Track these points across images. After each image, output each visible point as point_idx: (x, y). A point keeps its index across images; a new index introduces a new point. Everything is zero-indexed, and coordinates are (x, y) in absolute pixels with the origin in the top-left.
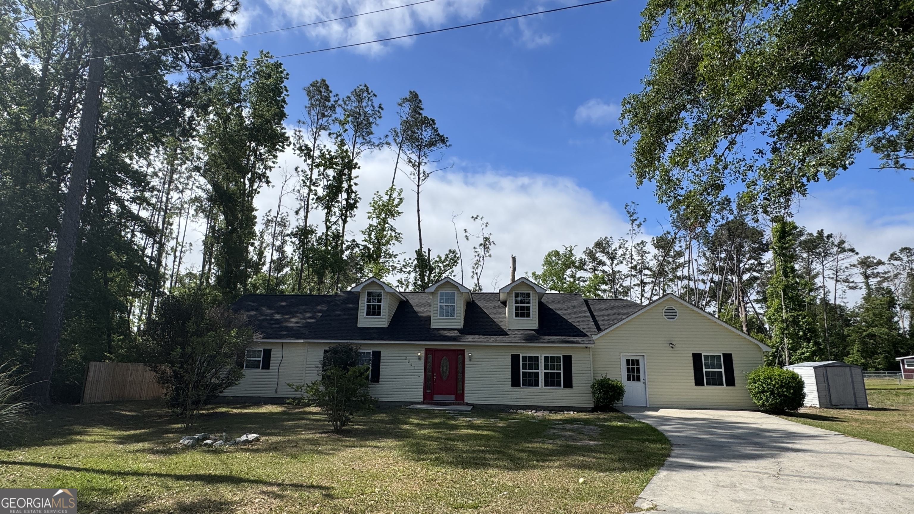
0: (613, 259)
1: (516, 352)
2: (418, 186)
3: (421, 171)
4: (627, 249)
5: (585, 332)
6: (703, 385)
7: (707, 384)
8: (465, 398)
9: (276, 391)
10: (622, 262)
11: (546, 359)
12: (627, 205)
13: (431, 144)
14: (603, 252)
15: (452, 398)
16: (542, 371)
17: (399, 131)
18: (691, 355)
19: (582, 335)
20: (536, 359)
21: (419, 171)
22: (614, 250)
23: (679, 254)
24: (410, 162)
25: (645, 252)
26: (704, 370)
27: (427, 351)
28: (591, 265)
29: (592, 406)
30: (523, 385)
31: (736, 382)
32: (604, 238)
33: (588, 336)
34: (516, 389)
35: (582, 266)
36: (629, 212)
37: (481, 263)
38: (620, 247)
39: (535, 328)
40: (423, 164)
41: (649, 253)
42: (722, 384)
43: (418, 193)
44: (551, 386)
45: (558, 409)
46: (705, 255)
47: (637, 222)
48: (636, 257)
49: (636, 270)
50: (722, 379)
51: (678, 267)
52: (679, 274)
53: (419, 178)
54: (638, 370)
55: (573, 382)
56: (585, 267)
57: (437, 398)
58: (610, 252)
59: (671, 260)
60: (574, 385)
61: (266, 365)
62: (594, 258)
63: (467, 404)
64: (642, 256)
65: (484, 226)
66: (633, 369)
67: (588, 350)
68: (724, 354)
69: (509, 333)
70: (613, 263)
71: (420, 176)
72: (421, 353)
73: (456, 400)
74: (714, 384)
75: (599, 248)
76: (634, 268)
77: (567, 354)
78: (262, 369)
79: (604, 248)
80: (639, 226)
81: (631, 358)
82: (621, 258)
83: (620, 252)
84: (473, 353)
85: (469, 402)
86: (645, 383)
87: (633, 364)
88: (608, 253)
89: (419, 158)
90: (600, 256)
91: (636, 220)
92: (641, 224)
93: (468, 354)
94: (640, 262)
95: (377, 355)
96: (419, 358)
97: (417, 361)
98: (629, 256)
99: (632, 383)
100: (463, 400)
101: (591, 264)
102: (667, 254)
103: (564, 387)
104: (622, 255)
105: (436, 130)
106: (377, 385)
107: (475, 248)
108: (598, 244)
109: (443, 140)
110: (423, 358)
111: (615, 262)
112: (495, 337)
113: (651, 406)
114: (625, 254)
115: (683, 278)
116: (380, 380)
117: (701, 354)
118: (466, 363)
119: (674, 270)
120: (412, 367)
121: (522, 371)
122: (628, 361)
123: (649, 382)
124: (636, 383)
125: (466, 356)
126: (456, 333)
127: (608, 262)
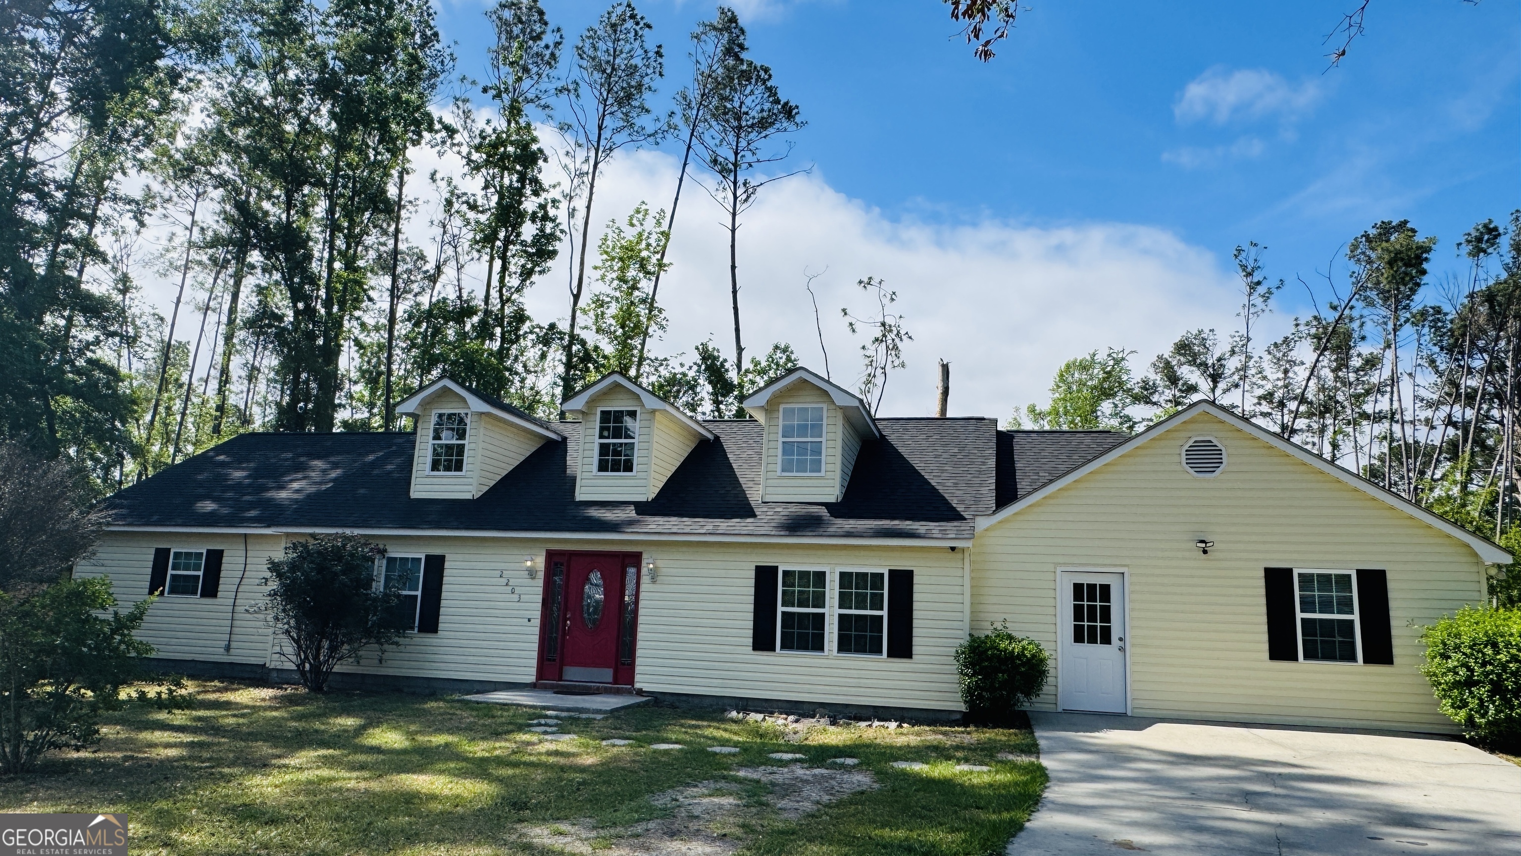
0: (1215, 378)
1: (767, 560)
2: (734, 215)
3: (740, 180)
4: (1249, 357)
5: (960, 508)
6: (1295, 659)
7: (1307, 657)
8: (637, 678)
9: (228, 648)
10: (1237, 386)
11: (845, 578)
12: (1239, 251)
13: (763, 124)
14: (1193, 363)
15: (607, 674)
16: (832, 611)
17: (691, 96)
18: (1262, 573)
19: (952, 515)
20: (820, 577)
21: (735, 183)
22: (1219, 360)
23: (1371, 363)
24: (715, 162)
25: (1293, 363)
26: (1299, 615)
27: (551, 556)
28: (1168, 394)
29: (962, 707)
30: (783, 647)
31: (1396, 651)
32: (1195, 332)
33: (962, 518)
34: (763, 657)
35: (1145, 395)
36: (1244, 267)
37: (879, 380)
38: (1233, 352)
39: (832, 499)
40: (744, 166)
41: (1303, 363)
42: (1352, 658)
43: (733, 231)
44: (857, 651)
45: (854, 712)
46: (1432, 362)
47: (1261, 289)
48: (1274, 374)
49: (1271, 402)
50: (1353, 644)
51: (1368, 392)
52: (1368, 408)
53: (735, 198)
54: (1106, 614)
55: (915, 641)
56: (1155, 398)
57: (574, 674)
58: (1210, 362)
59: (1352, 377)
60: (916, 650)
61: (211, 590)
62: (1173, 379)
63: (640, 692)
64: (1286, 372)
65: (886, 301)
66: (1092, 609)
67: (957, 556)
68: (1359, 572)
69: (758, 511)
70: (1215, 387)
71: (738, 193)
72: (540, 562)
73: (615, 682)
74: (1329, 656)
75: (1184, 355)
76: (1268, 397)
77: (902, 564)
78: (202, 596)
79: (1195, 356)
80: (1266, 297)
81: (1086, 580)
82: (1236, 377)
83: (1232, 364)
84: (660, 563)
85: (646, 687)
86: (1122, 649)
87: (1092, 598)
88: (1204, 365)
89: (736, 154)
90: (1190, 374)
91: (1259, 283)
92: (1270, 292)
93: (647, 565)
94: (1280, 383)
95: (436, 565)
96: (532, 573)
97: (529, 582)
98: (1253, 371)
99: (1086, 648)
100: (632, 682)
101: (1167, 391)
102: (1342, 364)
103: (889, 655)
104: (1238, 370)
105: (772, 91)
106: (429, 639)
107: (864, 348)
108: (1183, 348)
109: (789, 112)
110: (541, 575)
111: (1222, 385)
112: (717, 522)
113: (1139, 713)
114: (1245, 368)
115: (1378, 418)
116: (441, 626)
117: (1289, 571)
118: (643, 587)
119: (1358, 399)
120: (515, 597)
121: (780, 609)
122: (1078, 589)
123: (1133, 645)
124: (1099, 649)
125: (644, 571)
126: (630, 513)
127: (1204, 385)
